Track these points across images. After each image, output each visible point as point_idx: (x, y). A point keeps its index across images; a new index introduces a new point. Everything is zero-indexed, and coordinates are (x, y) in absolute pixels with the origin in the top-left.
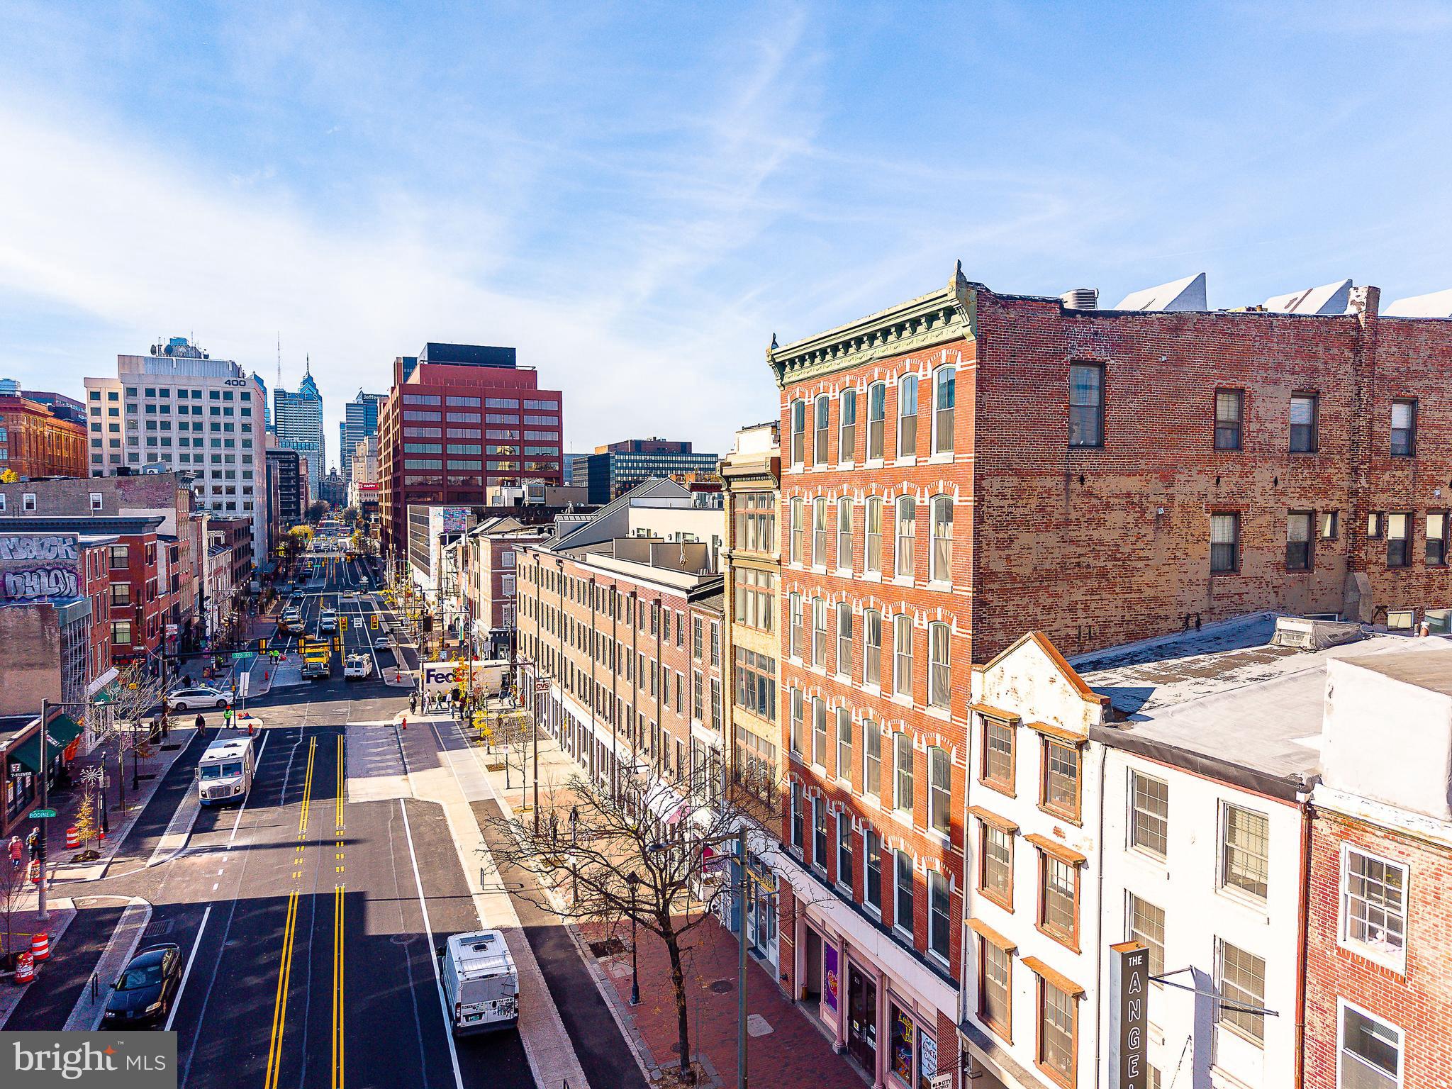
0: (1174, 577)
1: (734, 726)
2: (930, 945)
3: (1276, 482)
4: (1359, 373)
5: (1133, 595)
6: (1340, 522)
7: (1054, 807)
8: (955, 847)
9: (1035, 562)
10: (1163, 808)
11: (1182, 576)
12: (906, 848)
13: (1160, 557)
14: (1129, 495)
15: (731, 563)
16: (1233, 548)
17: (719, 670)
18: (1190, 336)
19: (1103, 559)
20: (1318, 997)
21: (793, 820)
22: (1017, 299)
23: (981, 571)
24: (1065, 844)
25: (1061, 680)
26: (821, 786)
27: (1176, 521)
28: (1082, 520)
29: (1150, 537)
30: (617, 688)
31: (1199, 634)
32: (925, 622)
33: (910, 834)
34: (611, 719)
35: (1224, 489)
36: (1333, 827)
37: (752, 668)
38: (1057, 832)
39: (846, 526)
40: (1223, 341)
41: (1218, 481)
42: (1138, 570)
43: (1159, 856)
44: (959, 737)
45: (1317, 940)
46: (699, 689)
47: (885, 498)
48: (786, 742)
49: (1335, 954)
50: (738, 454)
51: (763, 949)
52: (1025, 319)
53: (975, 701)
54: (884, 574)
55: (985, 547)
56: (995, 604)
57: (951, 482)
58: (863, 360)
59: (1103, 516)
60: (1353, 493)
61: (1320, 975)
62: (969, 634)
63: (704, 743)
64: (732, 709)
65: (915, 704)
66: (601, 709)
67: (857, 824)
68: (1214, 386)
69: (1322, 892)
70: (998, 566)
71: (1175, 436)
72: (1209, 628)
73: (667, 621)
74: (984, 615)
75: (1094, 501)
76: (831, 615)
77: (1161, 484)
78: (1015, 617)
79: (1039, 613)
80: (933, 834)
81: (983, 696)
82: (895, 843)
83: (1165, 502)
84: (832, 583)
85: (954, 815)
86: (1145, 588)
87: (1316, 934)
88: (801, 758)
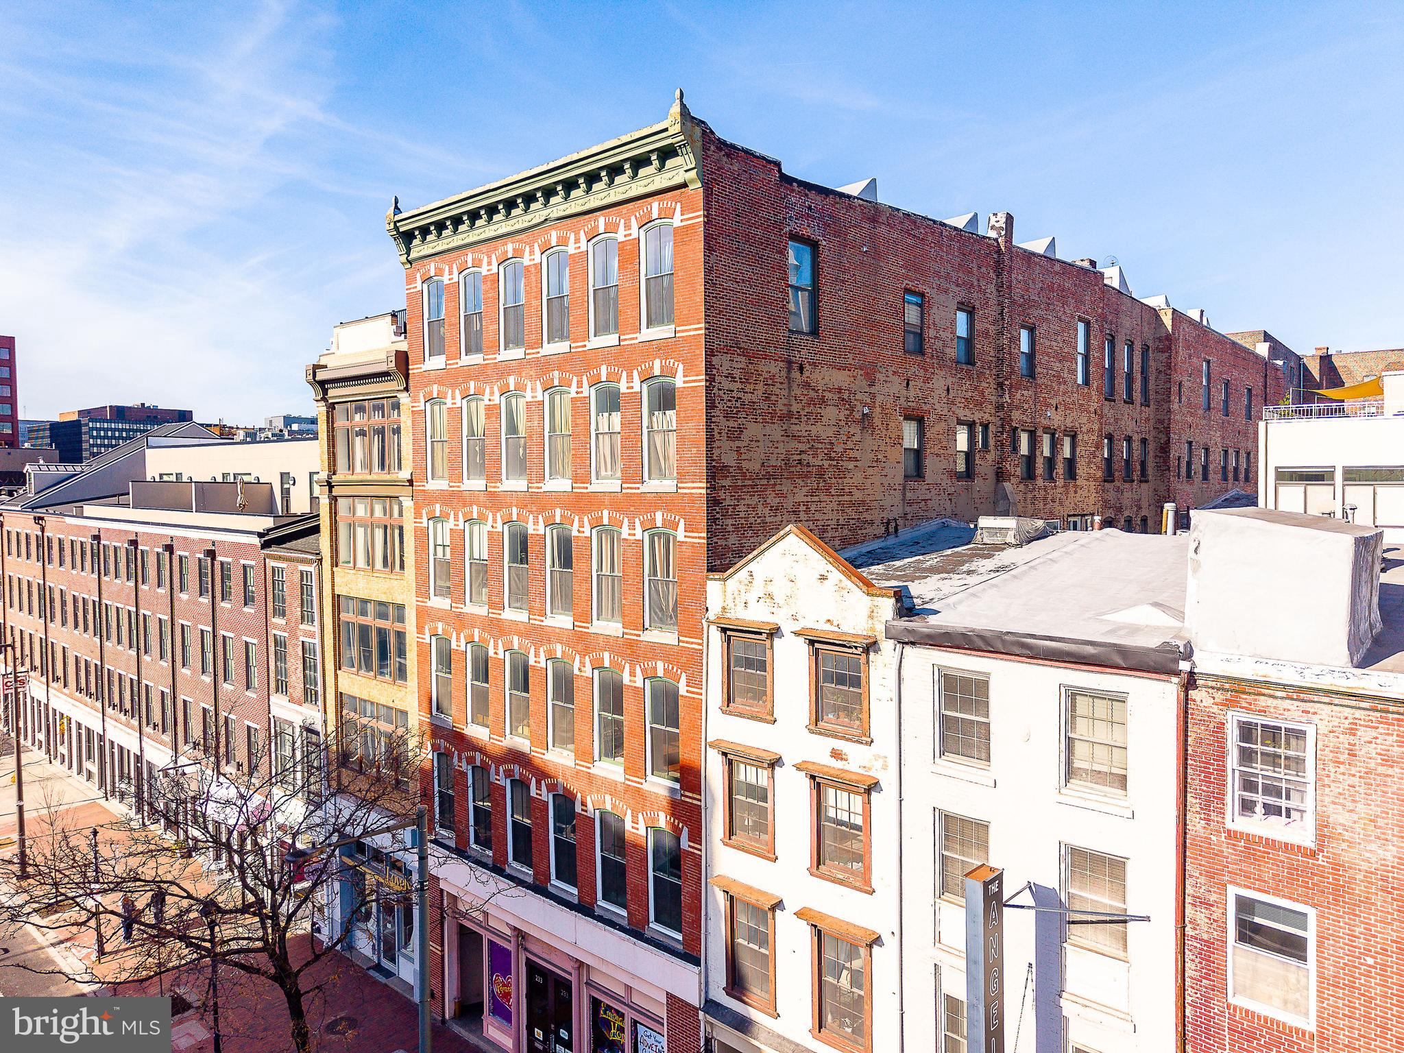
0: (877, 480)
1: (339, 696)
2: (652, 917)
3: (948, 390)
4: (1001, 293)
5: (846, 498)
6: (991, 434)
7: (830, 726)
8: (687, 794)
9: (763, 456)
10: (982, 704)
11: (884, 480)
12: (614, 806)
13: (866, 458)
14: (840, 390)
15: (330, 491)
16: (918, 455)
17: (316, 628)
18: (883, 230)
19: (820, 458)
20: (1202, 891)
21: (437, 799)
22: (739, 149)
23: (714, 464)
24: (847, 767)
25: (836, 575)
26: (482, 750)
27: (877, 422)
28: (803, 413)
29: (857, 438)
30: (143, 672)
31: (897, 540)
32: (638, 531)
33: (620, 788)
34: (133, 712)
35: (912, 393)
36: (1215, 695)
37: (369, 620)
38: (836, 754)
39: (512, 428)
40: (909, 241)
41: (908, 384)
42: (849, 471)
43: (982, 764)
44: (693, 663)
45: (1198, 826)
46: (281, 657)
47: (574, 388)
48: (425, 704)
49: (1223, 839)
50: (338, 353)
51: (391, 965)
52: (747, 175)
53: (711, 615)
54: (576, 479)
55: (717, 436)
56: (727, 502)
57: (672, 361)
58: (534, 222)
59: (819, 411)
60: (999, 407)
61: (1204, 866)
62: (703, 538)
63: (291, 724)
64: (336, 676)
65: (626, 631)
66: (117, 701)
67: (539, 787)
68: (903, 286)
69: (1203, 772)
70: (729, 459)
71: (875, 333)
72: (905, 534)
73: (225, 577)
74: (718, 516)
75: (812, 394)
76: (494, 538)
77: (865, 382)
78: (746, 518)
79: (767, 515)
80: (654, 784)
81: (724, 608)
82: (593, 803)
83: (869, 401)
84: (494, 501)
85: (685, 755)
86: (854, 491)
87: (1198, 820)
88: (450, 720)
